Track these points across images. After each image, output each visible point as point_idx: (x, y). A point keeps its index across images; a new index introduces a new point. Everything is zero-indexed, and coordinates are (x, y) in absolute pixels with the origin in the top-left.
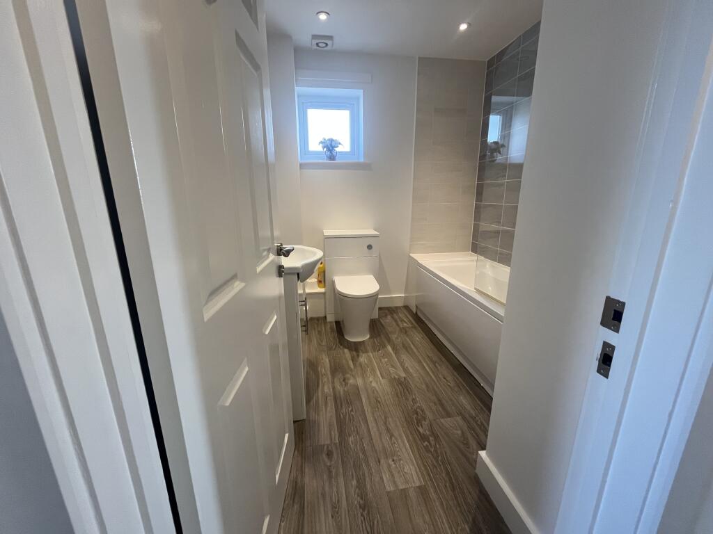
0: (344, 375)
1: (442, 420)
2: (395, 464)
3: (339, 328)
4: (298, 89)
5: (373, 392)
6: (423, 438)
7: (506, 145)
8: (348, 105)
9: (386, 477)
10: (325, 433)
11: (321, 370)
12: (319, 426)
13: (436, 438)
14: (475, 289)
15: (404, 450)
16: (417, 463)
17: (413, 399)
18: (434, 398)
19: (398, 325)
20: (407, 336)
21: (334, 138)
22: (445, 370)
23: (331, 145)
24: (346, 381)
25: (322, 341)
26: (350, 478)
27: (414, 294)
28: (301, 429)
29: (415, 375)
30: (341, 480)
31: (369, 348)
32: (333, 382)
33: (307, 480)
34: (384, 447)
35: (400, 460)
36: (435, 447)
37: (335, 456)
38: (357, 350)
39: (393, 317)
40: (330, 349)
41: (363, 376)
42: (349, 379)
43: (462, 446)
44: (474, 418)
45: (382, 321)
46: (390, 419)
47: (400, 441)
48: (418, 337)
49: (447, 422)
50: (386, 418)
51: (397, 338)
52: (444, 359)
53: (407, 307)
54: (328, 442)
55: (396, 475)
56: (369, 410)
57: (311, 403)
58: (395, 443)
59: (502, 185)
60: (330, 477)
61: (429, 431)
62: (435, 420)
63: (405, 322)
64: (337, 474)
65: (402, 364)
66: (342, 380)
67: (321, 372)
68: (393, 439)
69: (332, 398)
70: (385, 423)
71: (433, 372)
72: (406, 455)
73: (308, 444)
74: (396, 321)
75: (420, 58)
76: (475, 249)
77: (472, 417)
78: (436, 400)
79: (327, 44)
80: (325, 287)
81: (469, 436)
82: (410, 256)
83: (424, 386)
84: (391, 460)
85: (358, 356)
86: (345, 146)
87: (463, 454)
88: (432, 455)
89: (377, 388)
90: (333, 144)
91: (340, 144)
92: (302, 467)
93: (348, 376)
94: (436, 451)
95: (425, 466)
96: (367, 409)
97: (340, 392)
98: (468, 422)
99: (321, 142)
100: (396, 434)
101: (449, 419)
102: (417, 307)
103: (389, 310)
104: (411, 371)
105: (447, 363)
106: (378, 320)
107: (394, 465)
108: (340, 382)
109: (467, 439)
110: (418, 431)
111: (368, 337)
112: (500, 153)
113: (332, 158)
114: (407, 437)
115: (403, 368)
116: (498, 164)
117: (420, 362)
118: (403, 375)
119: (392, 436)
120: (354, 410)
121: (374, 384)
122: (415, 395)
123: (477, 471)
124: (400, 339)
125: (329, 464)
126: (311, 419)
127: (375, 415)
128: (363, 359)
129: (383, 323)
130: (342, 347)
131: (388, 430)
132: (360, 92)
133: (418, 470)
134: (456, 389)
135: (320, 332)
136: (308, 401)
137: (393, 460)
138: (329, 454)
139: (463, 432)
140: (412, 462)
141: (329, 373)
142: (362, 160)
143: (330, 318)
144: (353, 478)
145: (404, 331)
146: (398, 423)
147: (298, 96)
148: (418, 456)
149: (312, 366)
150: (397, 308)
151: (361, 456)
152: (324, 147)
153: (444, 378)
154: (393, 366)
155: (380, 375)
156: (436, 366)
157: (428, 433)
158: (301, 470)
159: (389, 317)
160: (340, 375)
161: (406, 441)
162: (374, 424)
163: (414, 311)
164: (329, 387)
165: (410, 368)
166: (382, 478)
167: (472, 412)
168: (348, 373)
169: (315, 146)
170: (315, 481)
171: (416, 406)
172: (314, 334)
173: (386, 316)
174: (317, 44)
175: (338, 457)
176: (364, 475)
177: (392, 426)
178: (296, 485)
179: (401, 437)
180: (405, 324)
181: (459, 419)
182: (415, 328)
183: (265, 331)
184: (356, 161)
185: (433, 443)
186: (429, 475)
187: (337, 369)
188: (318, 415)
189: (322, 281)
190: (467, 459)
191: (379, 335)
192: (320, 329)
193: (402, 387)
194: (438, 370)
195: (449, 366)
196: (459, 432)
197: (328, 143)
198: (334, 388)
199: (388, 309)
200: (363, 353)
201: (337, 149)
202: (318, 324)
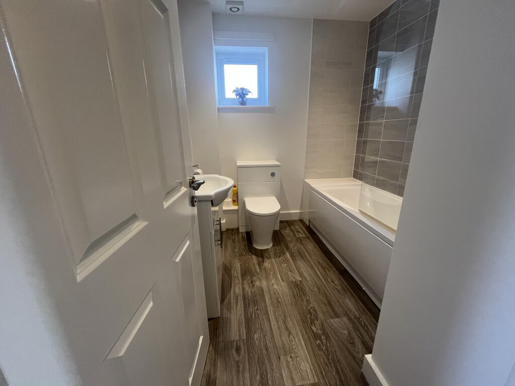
0: (251, 277)
1: (332, 320)
2: (292, 360)
3: (249, 238)
4: (216, 48)
5: (275, 294)
6: (316, 336)
7: (383, 91)
8: (256, 61)
9: (285, 373)
10: (235, 330)
11: (234, 273)
12: (230, 324)
13: (327, 337)
14: (359, 210)
15: (300, 348)
16: (311, 361)
17: (307, 301)
18: (324, 299)
19: (295, 235)
20: (302, 244)
21: (245, 88)
22: (333, 275)
23: (242, 93)
24: (254, 283)
25: (235, 248)
26: (255, 373)
27: (308, 211)
28: (215, 325)
29: (308, 279)
30: (247, 375)
31: (272, 255)
32: (243, 284)
33: (218, 373)
34: (283, 344)
35: (297, 357)
36: (326, 346)
37: (242, 352)
38: (262, 257)
39: (291, 229)
40: (241, 255)
41: (267, 278)
42: (255, 282)
43: (349, 345)
44: (358, 319)
45: (282, 232)
46: (289, 318)
47: (296, 339)
48: (311, 246)
49: (335, 322)
50: (285, 317)
51: (294, 247)
52: (331, 265)
53: (301, 221)
54: (237, 338)
55: (294, 372)
56: (271, 310)
57: (225, 303)
58: (292, 341)
59: (380, 124)
60: (238, 371)
61: (321, 330)
62: (325, 320)
63: (301, 233)
64: (244, 370)
65: (298, 268)
66: (250, 282)
67: (234, 274)
68: (291, 336)
69: (242, 298)
70: (285, 322)
71: (323, 277)
72: (302, 352)
73: (221, 339)
74: (293, 232)
75: (314, 20)
76: (357, 175)
77: (356, 318)
78: (326, 302)
79: (238, 9)
80: (238, 205)
81: (354, 335)
82: (304, 182)
83: (316, 289)
84: (289, 357)
85: (263, 262)
86: (253, 94)
87: (350, 352)
88: (324, 353)
89: (278, 290)
90: (244, 92)
91: (249, 92)
92: (215, 360)
93: (255, 278)
94: (327, 349)
95: (318, 363)
96: (270, 309)
97: (248, 292)
98: (353, 323)
99: (234, 91)
100: (293, 332)
101: (337, 319)
102: (309, 221)
103: (288, 224)
104: (306, 275)
105: (335, 269)
106: (279, 231)
107: (291, 362)
108: (249, 284)
109: (353, 339)
110: (311, 329)
111: (271, 245)
112: (378, 98)
113: (243, 103)
114: (303, 336)
115: (299, 272)
116: (377, 107)
117: (312, 267)
118: (299, 279)
119: (290, 334)
120: (259, 309)
121: (275, 286)
122: (309, 296)
123: (363, 370)
124: (296, 247)
125: (237, 359)
126: (224, 316)
127: (277, 314)
128: (267, 264)
129: (283, 233)
130: (250, 253)
131: (287, 328)
132: (265, 50)
133: (312, 367)
134: (342, 292)
135: (234, 241)
136: (222, 300)
137: (291, 357)
138: (238, 350)
139: (349, 333)
140: (307, 358)
141: (240, 275)
142: (267, 105)
143: (242, 230)
144: (257, 373)
145: (300, 240)
146: (296, 323)
147: (217, 54)
148: (312, 354)
149: (227, 270)
150: (294, 221)
151: (264, 351)
152: (237, 95)
153: (332, 282)
154: (291, 271)
155: (280, 278)
156: (326, 272)
157: (320, 331)
158: (214, 365)
159: (288, 228)
160: (249, 277)
161: (302, 340)
162: (275, 323)
163: (308, 224)
164: (239, 288)
165: (304, 273)
166: (281, 374)
167: (356, 313)
168: (255, 276)
169: (230, 94)
170: (225, 375)
171: (310, 306)
172: (229, 243)
173: (286, 227)
174: (231, 9)
175: (245, 353)
176: (266, 371)
177: (290, 325)
178: (209, 379)
179: (298, 336)
180: (300, 235)
181: (345, 319)
182: (308, 237)
183: (176, 259)
184: (263, 106)
185: (324, 341)
186: (322, 373)
187: (246, 273)
188: (230, 313)
189: (235, 201)
190: (354, 357)
191: (280, 244)
192: (233, 238)
193: (298, 288)
194: (327, 275)
195: (337, 272)
196: (346, 332)
197: (240, 91)
198: (243, 289)
199: (287, 222)
200: (267, 258)
201: (247, 97)
202: (232, 234)
